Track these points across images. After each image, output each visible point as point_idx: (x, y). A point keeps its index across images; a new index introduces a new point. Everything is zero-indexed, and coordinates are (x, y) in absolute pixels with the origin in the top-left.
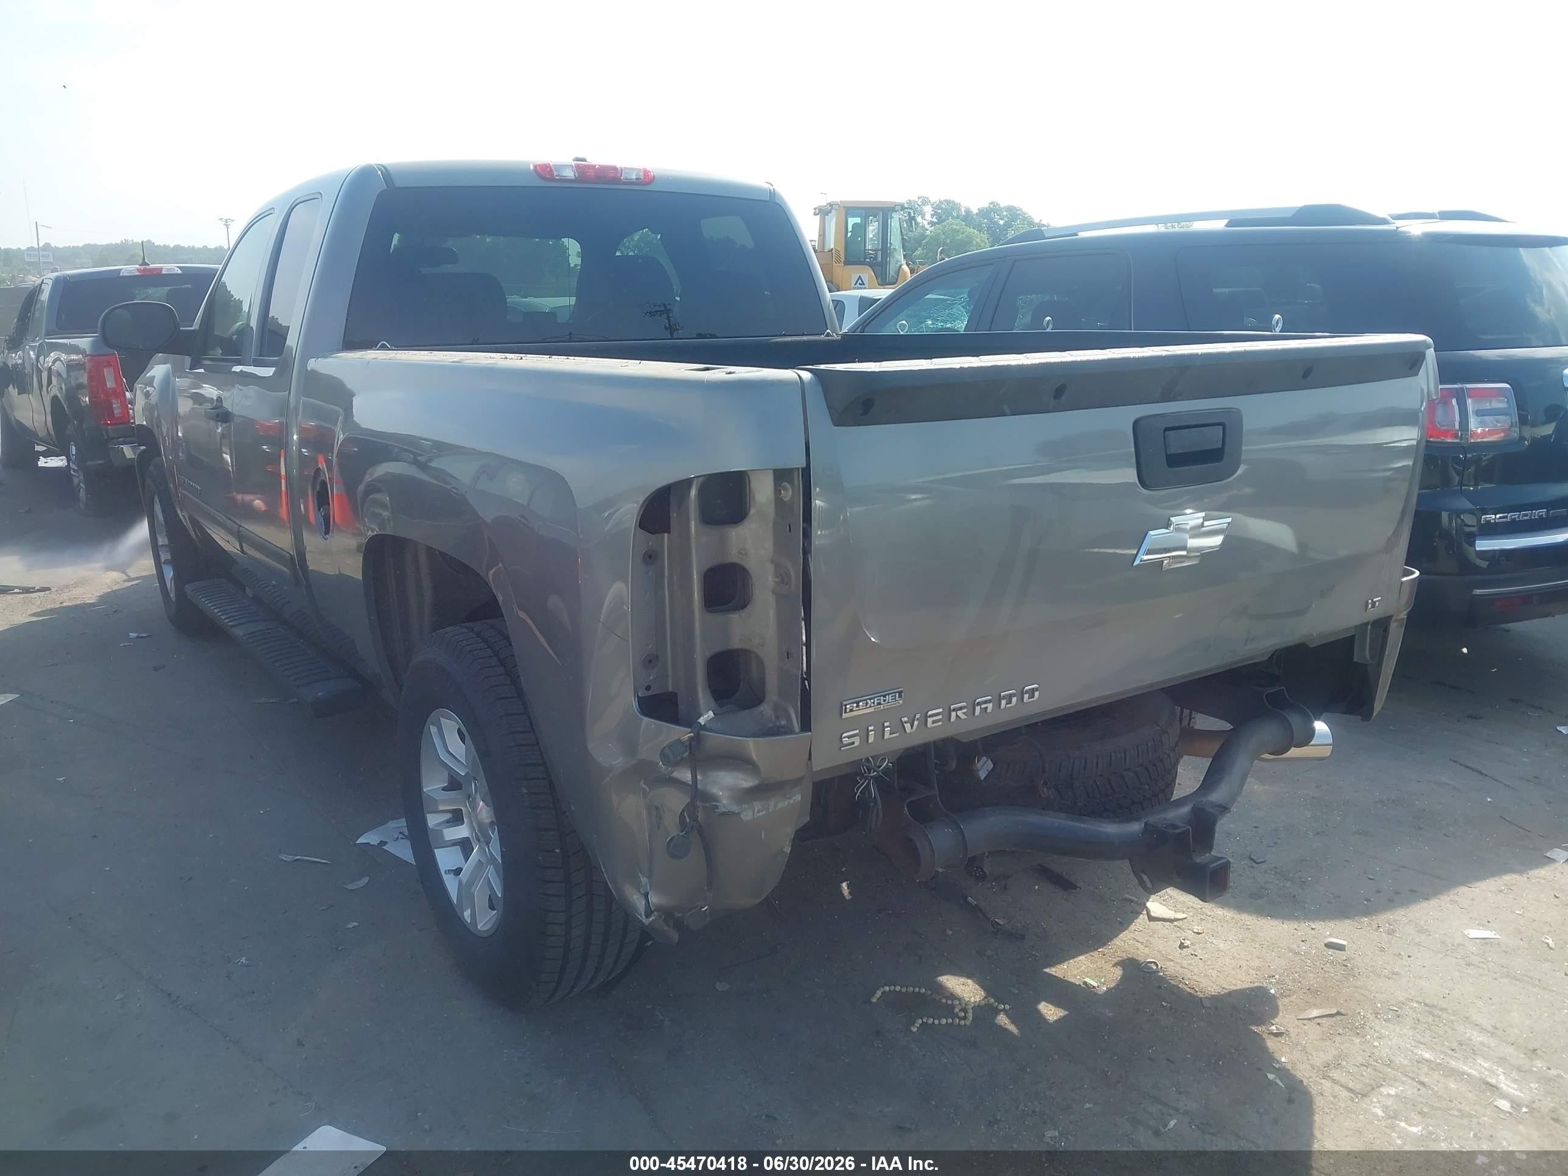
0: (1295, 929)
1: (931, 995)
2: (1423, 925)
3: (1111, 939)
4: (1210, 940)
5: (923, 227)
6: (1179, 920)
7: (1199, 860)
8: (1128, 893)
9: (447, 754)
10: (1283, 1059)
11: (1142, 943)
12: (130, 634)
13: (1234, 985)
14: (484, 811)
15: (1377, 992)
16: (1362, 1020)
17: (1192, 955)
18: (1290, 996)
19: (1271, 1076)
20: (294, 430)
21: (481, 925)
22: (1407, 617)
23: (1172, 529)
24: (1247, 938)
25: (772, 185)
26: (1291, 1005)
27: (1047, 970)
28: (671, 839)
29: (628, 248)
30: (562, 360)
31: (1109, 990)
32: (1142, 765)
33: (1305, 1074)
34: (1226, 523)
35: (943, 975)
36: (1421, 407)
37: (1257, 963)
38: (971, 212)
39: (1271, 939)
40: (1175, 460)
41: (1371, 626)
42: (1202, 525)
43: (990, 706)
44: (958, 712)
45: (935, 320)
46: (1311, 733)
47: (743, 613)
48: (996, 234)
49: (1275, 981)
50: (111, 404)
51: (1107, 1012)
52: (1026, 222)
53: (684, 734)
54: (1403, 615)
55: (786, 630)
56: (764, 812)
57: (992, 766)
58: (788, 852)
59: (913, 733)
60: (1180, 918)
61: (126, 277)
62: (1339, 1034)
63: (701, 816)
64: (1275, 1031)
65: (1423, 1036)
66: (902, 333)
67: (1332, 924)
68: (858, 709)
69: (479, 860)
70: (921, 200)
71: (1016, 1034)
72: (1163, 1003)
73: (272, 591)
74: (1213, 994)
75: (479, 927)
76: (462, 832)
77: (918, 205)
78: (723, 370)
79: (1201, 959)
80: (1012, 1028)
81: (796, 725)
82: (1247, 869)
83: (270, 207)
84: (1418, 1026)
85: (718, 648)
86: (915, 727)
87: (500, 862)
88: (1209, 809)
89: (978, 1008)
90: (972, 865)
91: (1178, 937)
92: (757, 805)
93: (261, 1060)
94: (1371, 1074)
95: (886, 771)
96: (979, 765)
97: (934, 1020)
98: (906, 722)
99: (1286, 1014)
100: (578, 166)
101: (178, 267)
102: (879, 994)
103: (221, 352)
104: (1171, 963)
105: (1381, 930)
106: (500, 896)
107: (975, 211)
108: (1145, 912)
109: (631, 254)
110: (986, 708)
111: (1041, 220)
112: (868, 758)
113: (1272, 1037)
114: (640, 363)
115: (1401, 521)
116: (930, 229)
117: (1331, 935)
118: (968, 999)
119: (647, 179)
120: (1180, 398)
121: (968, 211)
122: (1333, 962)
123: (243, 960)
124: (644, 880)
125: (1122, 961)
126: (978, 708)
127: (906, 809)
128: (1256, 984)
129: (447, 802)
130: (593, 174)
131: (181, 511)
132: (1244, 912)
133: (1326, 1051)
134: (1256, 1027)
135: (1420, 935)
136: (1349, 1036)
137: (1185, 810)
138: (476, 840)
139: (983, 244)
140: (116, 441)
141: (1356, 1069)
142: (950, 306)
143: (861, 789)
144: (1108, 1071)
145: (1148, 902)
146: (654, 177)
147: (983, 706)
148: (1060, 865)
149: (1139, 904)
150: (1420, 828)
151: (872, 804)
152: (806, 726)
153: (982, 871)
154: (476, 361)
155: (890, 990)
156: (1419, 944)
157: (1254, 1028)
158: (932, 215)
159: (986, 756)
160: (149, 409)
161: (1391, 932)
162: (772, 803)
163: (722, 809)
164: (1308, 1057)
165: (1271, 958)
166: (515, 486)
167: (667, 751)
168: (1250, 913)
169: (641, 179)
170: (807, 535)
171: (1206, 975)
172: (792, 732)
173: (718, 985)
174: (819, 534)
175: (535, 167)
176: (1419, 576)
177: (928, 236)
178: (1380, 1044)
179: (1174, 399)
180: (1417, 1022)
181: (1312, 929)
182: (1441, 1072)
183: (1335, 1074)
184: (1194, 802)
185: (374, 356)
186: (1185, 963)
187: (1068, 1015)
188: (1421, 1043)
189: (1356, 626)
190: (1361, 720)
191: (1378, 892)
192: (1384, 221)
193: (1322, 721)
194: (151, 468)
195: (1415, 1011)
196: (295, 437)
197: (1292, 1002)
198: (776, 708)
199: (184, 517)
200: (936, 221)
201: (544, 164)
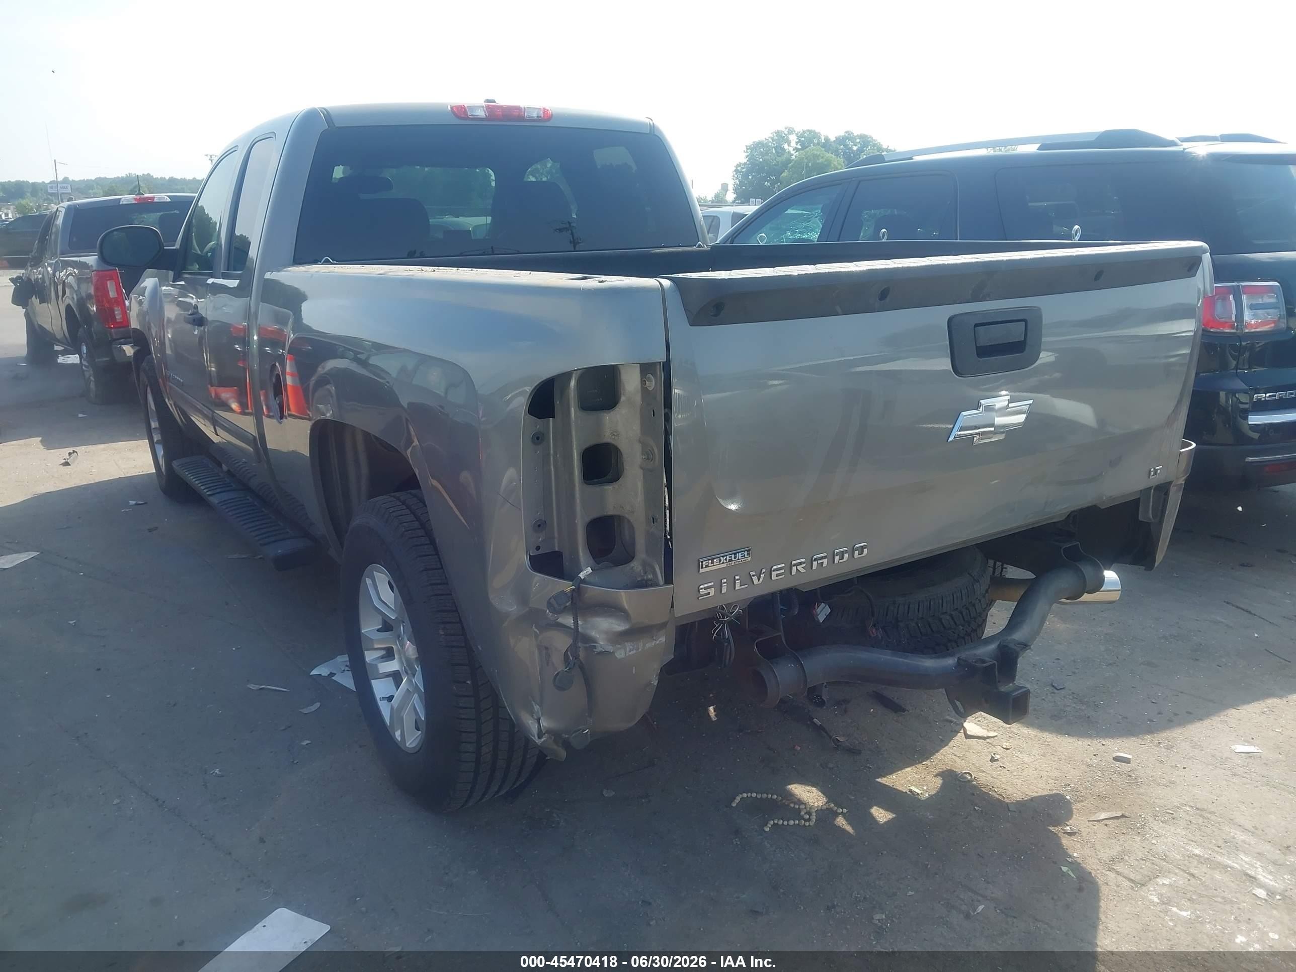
0: (1089, 745)
1: (782, 800)
2: (1197, 742)
3: (934, 754)
4: (1016, 754)
5: (789, 152)
6: (991, 737)
7: (1003, 689)
8: (948, 715)
9: (380, 601)
10: (1075, 855)
11: (959, 757)
12: (130, 502)
13: (1036, 792)
14: (410, 649)
15: (1156, 798)
16: (1143, 822)
17: (1001, 767)
18: (1082, 801)
19: (1064, 869)
20: (255, 332)
21: (409, 743)
22: (1185, 483)
23: (981, 410)
24: (1048, 753)
25: (651, 120)
26: (1083, 809)
27: (879, 780)
28: (558, 674)
29: (542, 174)
30: (467, 271)
31: (931, 797)
32: (957, 609)
33: (1093, 867)
34: (1028, 405)
35: (792, 784)
36: (1198, 304)
37: (1056, 774)
38: (830, 139)
39: (1068, 753)
40: (984, 351)
41: (1154, 490)
42: (1007, 407)
43: (825, 561)
44: (798, 567)
45: (793, 232)
46: (1101, 581)
47: (616, 485)
48: (850, 158)
49: (1070, 789)
50: (113, 311)
51: (928, 814)
52: (876, 148)
53: (567, 586)
54: (1182, 481)
55: (652, 498)
56: (634, 651)
57: (830, 611)
58: (656, 684)
59: (760, 585)
60: (992, 736)
61: (125, 205)
62: (1123, 833)
63: (582, 654)
64: (1069, 831)
65: (1194, 835)
66: (761, 244)
67: (1119, 741)
68: (712, 565)
69: (408, 689)
70: (787, 130)
71: (852, 833)
72: (976, 807)
73: (242, 466)
74: (1018, 799)
75: (407, 745)
76: (393, 666)
77: (785, 134)
78: (596, 279)
79: (1009, 770)
80: (849, 828)
81: (661, 579)
82: (1049, 695)
83: (235, 145)
84: (1190, 827)
85: (595, 515)
86: (761, 580)
87: (423, 691)
88: (1012, 646)
89: (820, 811)
90: (814, 695)
91: (989, 752)
92: (629, 646)
93: (230, 854)
94: (1149, 867)
95: (738, 617)
96: (819, 610)
97: (783, 821)
98: (754, 576)
99: (1079, 817)
100: (488, 107)
101: (168, 196)
102: (738, 799)
103: (198, 267)
104: (984, 774)
105: (1161, 746)
106: (423, 719)
107: (833, 139)
108: (962, 731)
109: (544, 179)
110: (822, 563)
111: (888, 146)
112: (722, 606)
113: (1067, 836)
114: (530, 273)
115: (1179, 402)
116: (795, 154)
117: (1118, 751)
118: (812, 804)
119: (546, 116)
120: (988, 299)
121: (827, 139)
122: (1120, 773)
123: (217, 771)
124: (537, 708)
125: (942, 772)
126: (815, 563)
127: (755, 648)
128: (1055, 792)
129: (381, 641)
130: (500, 113)
131: (169, 400)
132: (1046, 731)
133: (1112, 847)
134: (1053, 828)
135: (1194, 749)
136: (1131, 835)
137: (993, 647)
138: (404, 672)
139: (839, 167)
140: (117, 341)
141: (1137, 863)
142: (808, 220)
143: (717, 631)
144: (928, 864)
145: (965, 723)
146: (552, 115)
147: (819, 562)
148: (891, 693)
149: (958, 724)
150: (1197, 660)
151: (726, 644)
152: (669, 580)
153: (821, 698)
154: (396, 273)
155: (747, 796)
156: (1193, 758)
157: (1051, 828)
158: (796, 142)
159: (824, 603)
160: (142, 315)
161: (1169, 748)
162: (641, 645)
163: (599, 649)
164: (1096, 852)
165: (1067, 769)
166: (434, 379)
167: (552, 601)
168: (1051, 732)
169: (540, 116)
170: (668, 418)
171: (1012, 784)
172: (657, 585)
173: (605, 792)
174: (678, 419)
175: (452, 108)
176: (1195, 447)
177: (793, 160)
178: (1157, 842)
179: (983, 299)
180: (1190, 823)
181: (1103, 745)
182: (1209, 866)
183: (1119, 867)
184: (999, 641)
185: (316, 270)
186: (995, 774)
187: (895, 817)
188: (1192, 841)
189: (1141, 491)
190: (1145, 570)
191: (1159, 713)
192: (1172, 143)
193: (1112, 570)
194: (144, 364)
195: (1188, 814)
196: (255, 338)
197: (1084, 806)
198: (645, 564)
199: (171, 405)
200: (800, 147)
201: (459, 106)
